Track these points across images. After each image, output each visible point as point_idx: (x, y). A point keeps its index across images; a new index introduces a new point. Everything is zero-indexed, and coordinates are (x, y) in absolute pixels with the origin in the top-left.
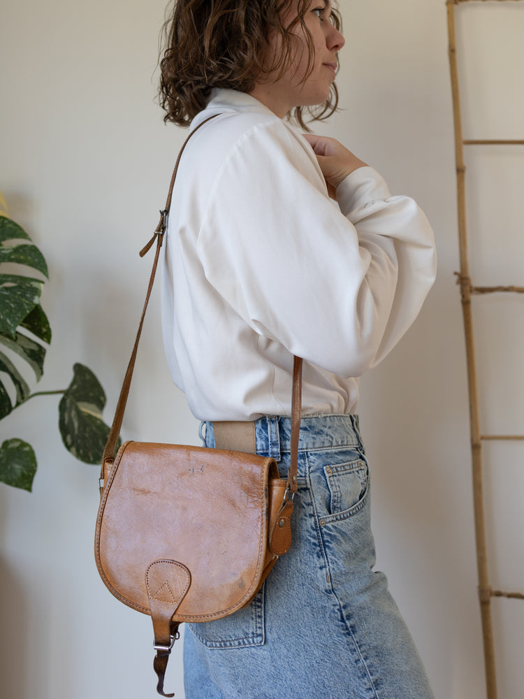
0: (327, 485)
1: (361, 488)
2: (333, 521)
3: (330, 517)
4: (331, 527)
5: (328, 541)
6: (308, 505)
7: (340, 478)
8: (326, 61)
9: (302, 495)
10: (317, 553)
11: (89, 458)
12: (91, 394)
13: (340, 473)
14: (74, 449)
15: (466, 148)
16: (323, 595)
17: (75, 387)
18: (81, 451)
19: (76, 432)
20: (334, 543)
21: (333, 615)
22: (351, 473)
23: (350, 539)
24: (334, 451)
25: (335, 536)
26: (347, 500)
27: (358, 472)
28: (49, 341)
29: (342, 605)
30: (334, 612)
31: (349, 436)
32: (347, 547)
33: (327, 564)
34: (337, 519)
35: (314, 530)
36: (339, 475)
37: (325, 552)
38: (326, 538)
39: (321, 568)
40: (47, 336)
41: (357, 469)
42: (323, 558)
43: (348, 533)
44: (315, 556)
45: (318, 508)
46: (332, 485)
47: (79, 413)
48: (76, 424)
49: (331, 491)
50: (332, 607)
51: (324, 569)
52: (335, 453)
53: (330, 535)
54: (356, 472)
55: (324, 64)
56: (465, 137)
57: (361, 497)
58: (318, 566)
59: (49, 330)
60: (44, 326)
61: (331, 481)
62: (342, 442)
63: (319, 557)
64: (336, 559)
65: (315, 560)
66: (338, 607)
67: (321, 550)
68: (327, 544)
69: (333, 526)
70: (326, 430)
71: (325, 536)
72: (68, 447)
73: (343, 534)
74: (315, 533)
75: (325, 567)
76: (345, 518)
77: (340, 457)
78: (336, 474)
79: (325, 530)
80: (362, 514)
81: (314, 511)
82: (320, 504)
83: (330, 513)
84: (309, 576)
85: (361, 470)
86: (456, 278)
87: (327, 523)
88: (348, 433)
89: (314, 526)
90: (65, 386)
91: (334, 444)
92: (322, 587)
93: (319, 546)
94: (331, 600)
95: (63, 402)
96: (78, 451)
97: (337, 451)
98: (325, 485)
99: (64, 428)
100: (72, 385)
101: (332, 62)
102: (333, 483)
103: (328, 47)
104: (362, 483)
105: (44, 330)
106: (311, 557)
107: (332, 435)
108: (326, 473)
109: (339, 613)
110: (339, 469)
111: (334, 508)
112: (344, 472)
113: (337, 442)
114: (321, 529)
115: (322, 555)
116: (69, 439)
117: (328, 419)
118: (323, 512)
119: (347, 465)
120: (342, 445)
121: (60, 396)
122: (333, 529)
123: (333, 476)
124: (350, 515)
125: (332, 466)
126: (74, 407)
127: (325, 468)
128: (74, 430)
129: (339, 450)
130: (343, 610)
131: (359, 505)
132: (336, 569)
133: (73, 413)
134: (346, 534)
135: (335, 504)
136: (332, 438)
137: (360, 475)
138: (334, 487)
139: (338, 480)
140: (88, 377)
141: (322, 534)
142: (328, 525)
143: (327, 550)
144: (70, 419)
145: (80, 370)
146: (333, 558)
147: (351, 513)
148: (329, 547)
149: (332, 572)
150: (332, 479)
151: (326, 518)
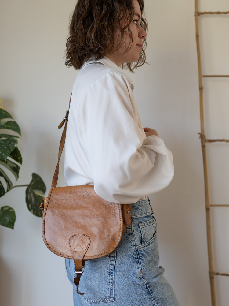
0: (141, 232)
1: (154, 231)
2: (143, 247)
3: (142, 246)
4: (142, 250)
5: (141, 257)
6: (133, 241)
7: (146, 228)
8: (138, 44)
9: (130, 237)
10: (137, 262)
11: (39, 214)
12: (40, 186)
13: (146, 226)
14: (32, 210)
15: (204, 79)
16: (138, 279)
17: (33, 183)
18: (35, 211)
19: (33, 203)
20: (144, 257)
21: (143, 286)
22: (150, 225)
23: (150, 254)
24: (143, 216)
25: (144, 254)
26: (149, 237)
27: (153, 224)
28: (21, 163)
29: (147, 283)
30: (144, 285)
31: (149, 209)
32: (149, 258)
33: (141, 266)
34: (145, 246)
35: (135, 252)
36: (145, 227)
37: (140, 261)
38: (140, 255)
39: (138, 268)
40: (20, 161)
41: (152, 223)
42: (139, 264)
43: (149, 252)
44: (136, 263)
45: (137, 242)
46: (143, 232)
47: (34, 195)
48: (33, 200)
49: (142, 234)
50: (143, 284)
51: (139, 269)
52: (144, 217)
53: (142, 254)
54: (152, 225)
55: (137, 45)
56: (203, 74)
57: (154, 235)
58: (137, 267)
59: (21, 158)
60: (19, 157)
61: (142, 230)
62: (146, 212)
63: (137, 264)
64: (144, 264)
65: (136, 265)
66: (145, 284)
67: (138, 260)
68: (141, 258)
69: (143, 250)
70: (140, 207)
71: (140, 254)
72: (30, 210)
73: (147, 253)
74: (136, 253)
75: (140, 268)
76: (148, 246)
77: (146, 219)
78: (144, 226)
79: (140, 251)
80: (155, 242)
81: (135, 244)
82: (138, 240)
83: (142, 244)
84: (133, 272)
85: (154, 223)
86: (199, 136)
87: (140, 248)
88: (148, 207)
89: (135, 250)
90: (28, 182)
91: (143, 213)
92: (138, 276)
93: (138, 259)
94: (142, 281)
95: (27, 190)
96: (34, 211)
97: (144, 216)
98: (140, 232)
99: (28, 201)
100: (31, 182)
101: (141, 44)
102: (143, 231)
103: (139, 37)
104: (154, 229)
105: (19, 158)
106: (134, 264)
107: (142, 209)
108: (140, 226)
109: (146, 286)
110: (145, 224)
111: (143, 241)
112: (147, 225)
113: (144, 212)
114: (138, 251)
115: (139, 263)
116: (30, 206)
117: (140, 202)
118: (139, 243)
119: (148, 222)
120: (146, 213)
121: (26, 187)
122: (143, 251)
123: (143, 227)
124: (150, 244)
125: (142, 223)
126: (32, 192)
127: (139, 224)
128: (32, 202)
129: (145, 215)
130: (147, 285)
131: (153, 239)
132: (144, 268)
133: (32, 195)
134: (149, 253)
135: (144, 240)
136: (142, 211)
137: (154, 226)
138: (143, 233)
139: (145, 229)
140: (38, 179)
141: (139, 253)
142: (141, 249)
143: (141, 260)
144: (31, 197)
145: (35, 176)
146: (143, 264)
147: (150, 243)
148: (141, 259)
149: (143, 270)
150: (142, 229)
151: (140, 246)
